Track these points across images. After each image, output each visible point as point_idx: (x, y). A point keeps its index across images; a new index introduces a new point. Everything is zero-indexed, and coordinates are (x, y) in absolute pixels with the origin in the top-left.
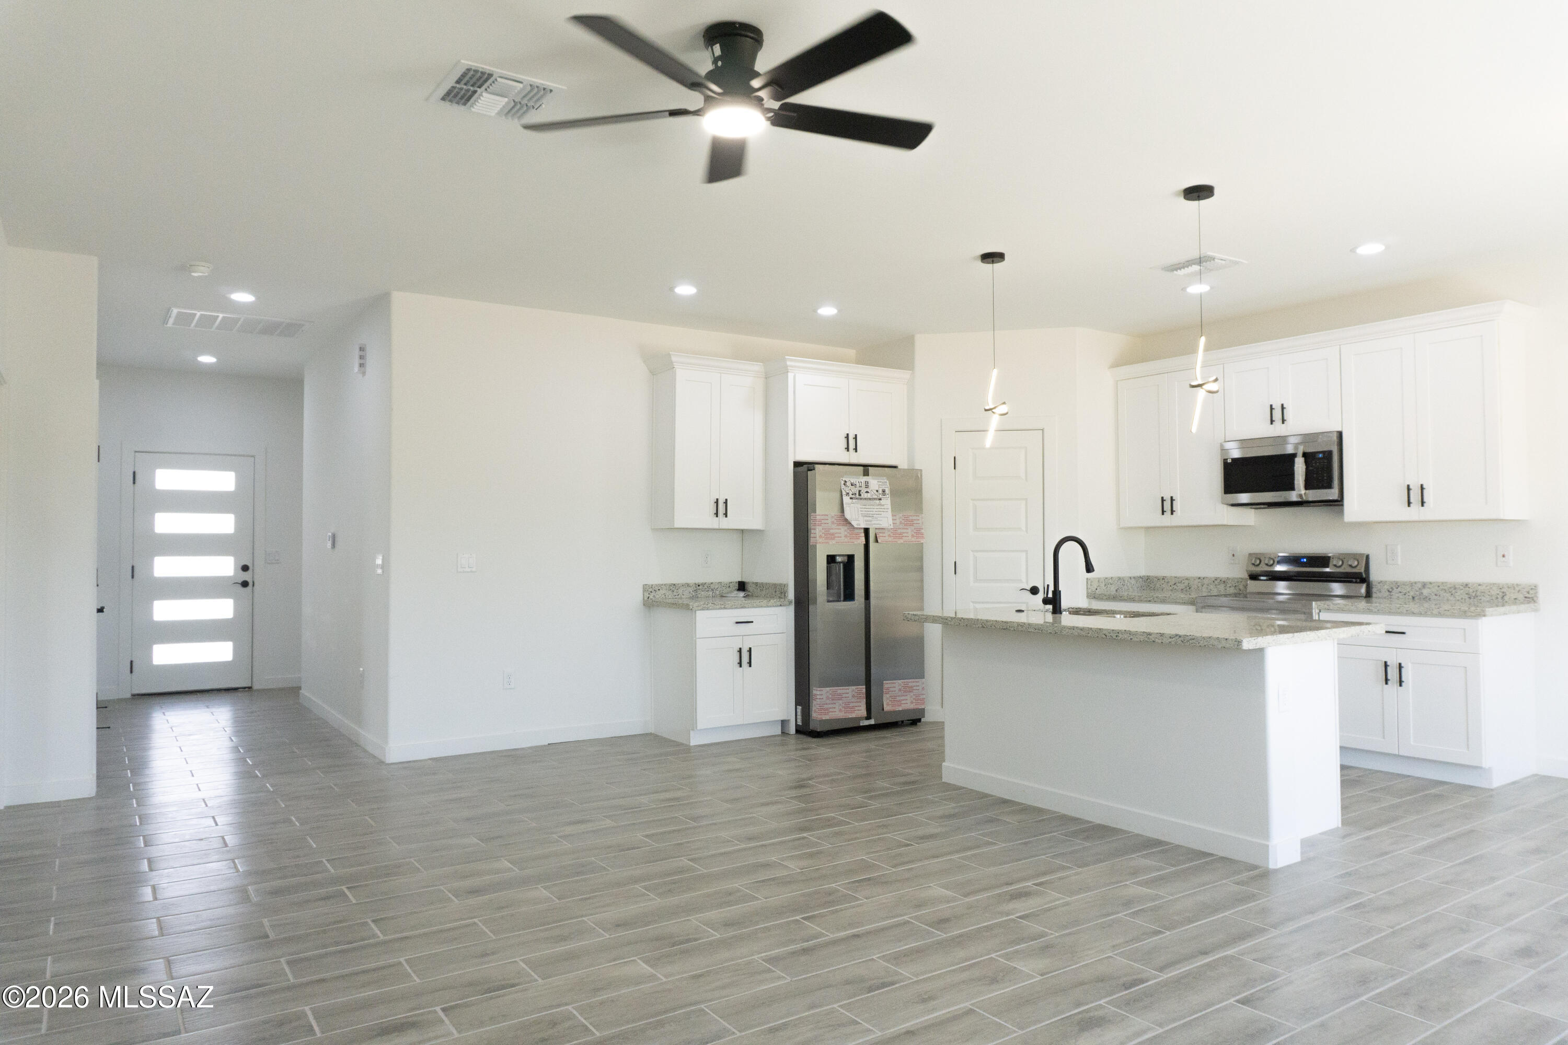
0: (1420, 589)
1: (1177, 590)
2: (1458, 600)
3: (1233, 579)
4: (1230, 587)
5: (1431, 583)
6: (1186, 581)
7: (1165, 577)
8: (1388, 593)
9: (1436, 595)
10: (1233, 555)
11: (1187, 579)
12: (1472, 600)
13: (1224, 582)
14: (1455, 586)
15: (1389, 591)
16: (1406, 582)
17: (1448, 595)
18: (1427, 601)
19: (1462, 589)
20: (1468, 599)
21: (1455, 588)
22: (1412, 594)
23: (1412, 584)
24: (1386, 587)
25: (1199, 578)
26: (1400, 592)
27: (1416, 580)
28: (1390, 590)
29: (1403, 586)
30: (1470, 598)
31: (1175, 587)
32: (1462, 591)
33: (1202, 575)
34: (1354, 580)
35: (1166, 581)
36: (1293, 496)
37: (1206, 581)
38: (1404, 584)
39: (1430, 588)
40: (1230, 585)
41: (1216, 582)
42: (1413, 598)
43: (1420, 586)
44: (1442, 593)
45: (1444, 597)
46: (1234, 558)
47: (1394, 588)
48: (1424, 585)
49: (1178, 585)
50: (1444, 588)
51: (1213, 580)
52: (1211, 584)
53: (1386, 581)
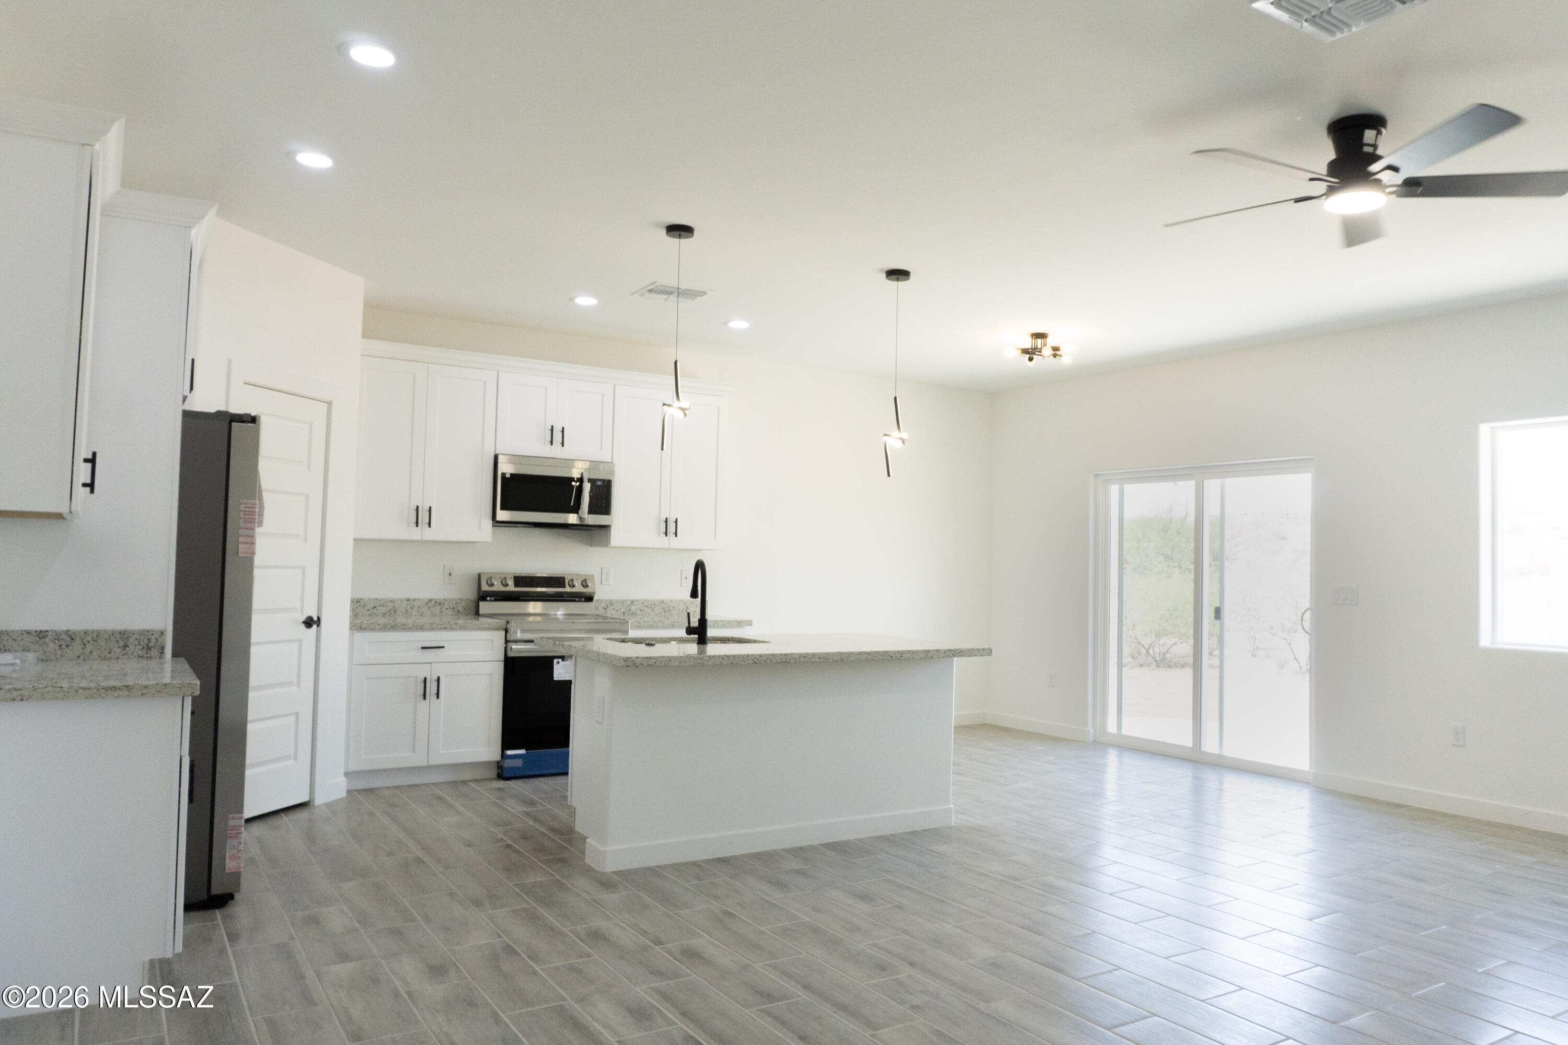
0: (629, 606)
1: (378, 615)
2: (657, 614)
3: (451, 601)
4: (447, 609)
5: (637, 601)
6: (391, 603)
7: (361, 599)
8: (603, 610)
9: (641, 610)
10: (450, 574)
11: (391, 602)
12: (666, 614)
13: (440, 603)
14: (654, 603)
15: (604, 608)
16: (618, 600)
17: (650, 610)
18: (634, 616)
19: (659, 605)
20: (663, 613)
21: (655, 605)
22: (622, 610)
23: (623, 602)
24: (603, 605)
25: (408, 600)
26: (614, 609)
27: (625, 598)
28: (606, 608)
29: (616, 604)
30: (665, 612)
31: (375, 611)
32: (659, 607)
33: (412, 596)
34: (577, 599)
35: (362, 604)
36: (572, 519)
37: (416, 604)
38: (617, 602)
39: (636, 605)
40: (448, 607)
41: (430, 604)
42: (624, 614)
43: (629, 603)
44: (646, 609)
45: (646, 612)
46: (450, 577)
47: (609, 605)
48: (632, 602)
49: (380, 608)
50: (646, 604)
51: (426, 601)
52: (423, 607)
53: (603, 600)
